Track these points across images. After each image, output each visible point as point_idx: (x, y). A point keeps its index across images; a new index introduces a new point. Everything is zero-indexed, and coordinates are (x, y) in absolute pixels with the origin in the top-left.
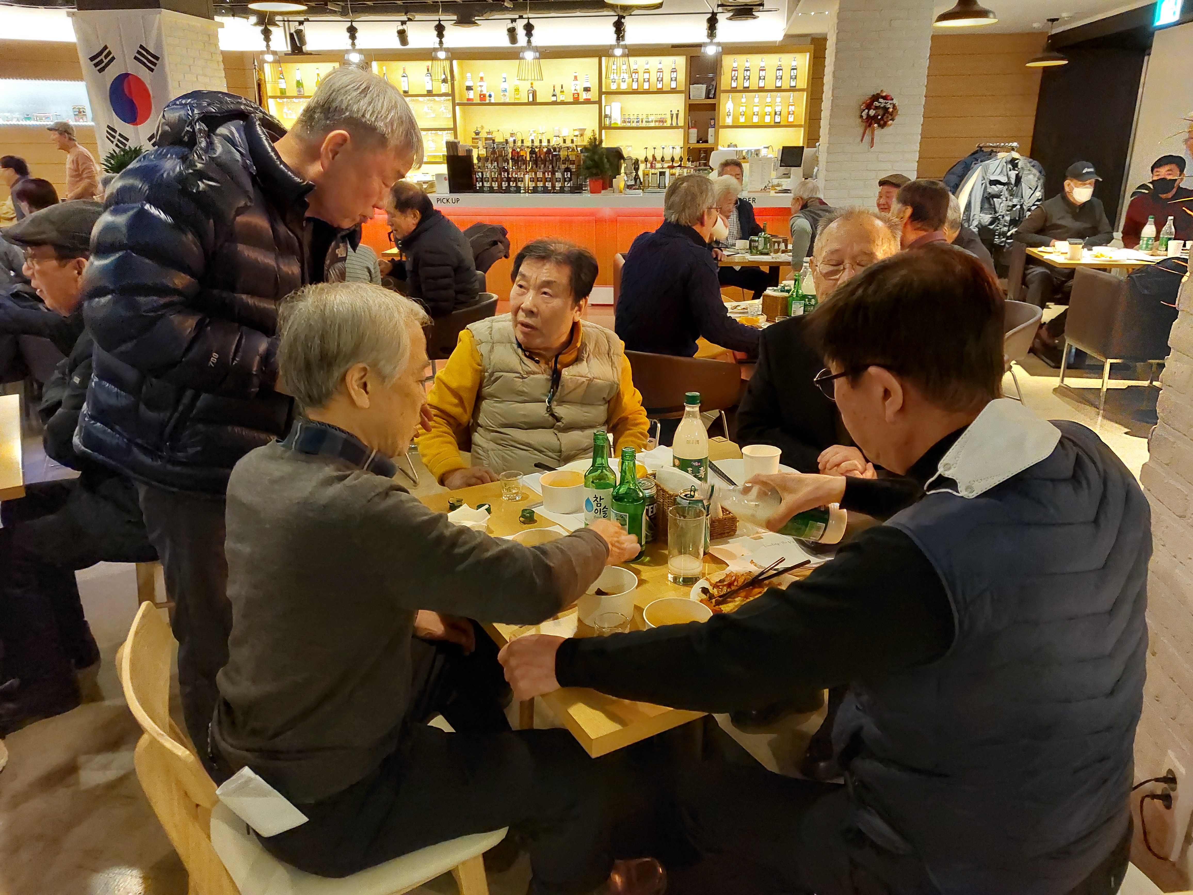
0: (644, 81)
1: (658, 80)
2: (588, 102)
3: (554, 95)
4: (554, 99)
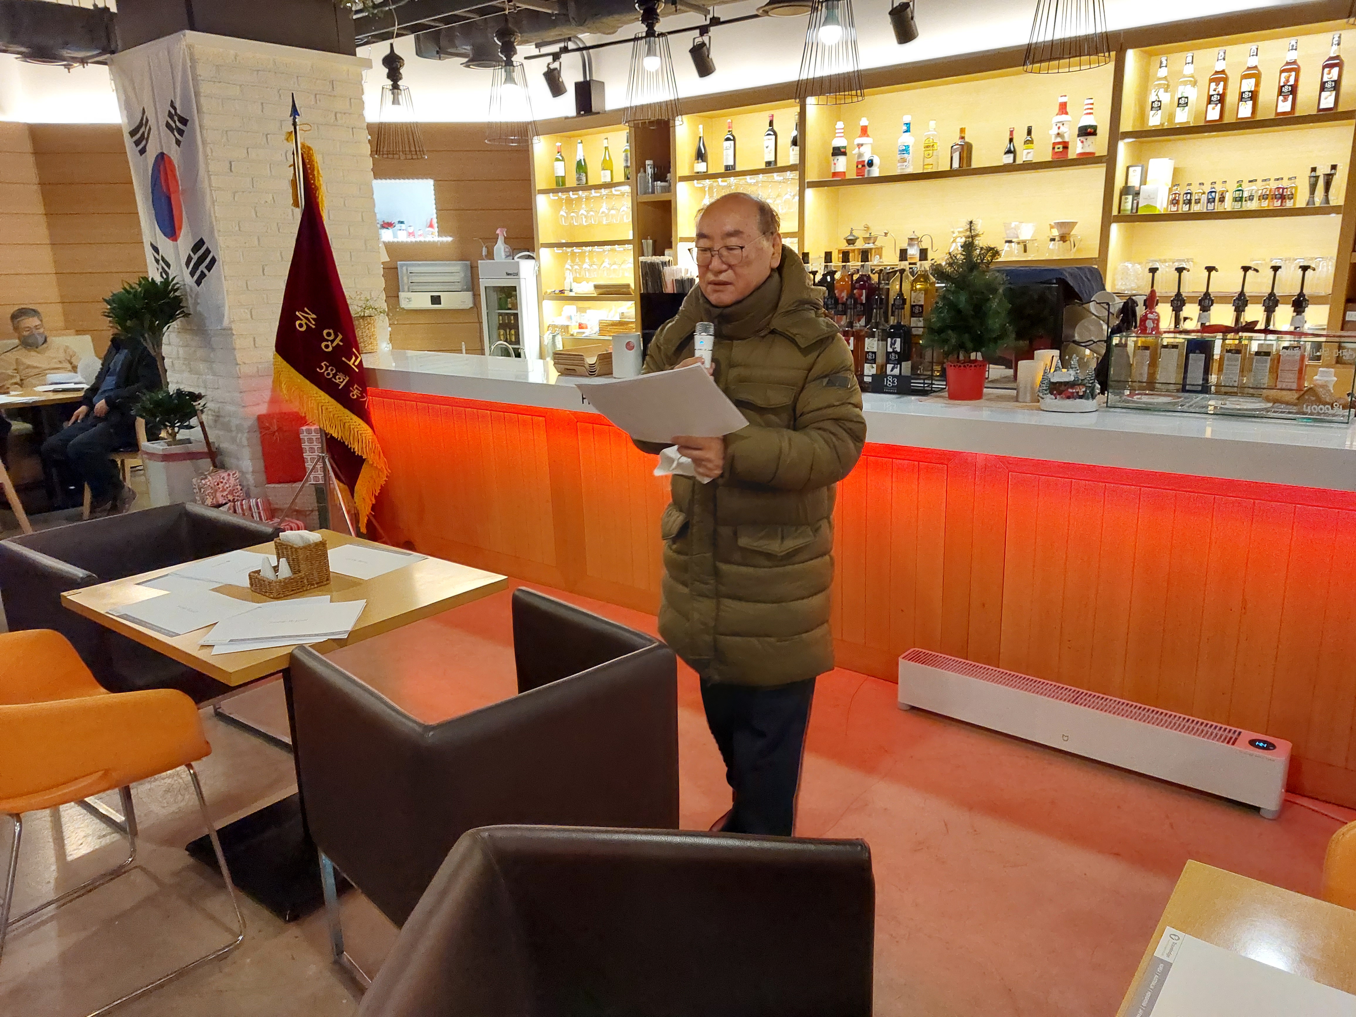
0: (1241, 99)
1: (1280, 92)
2: (1086, 159)
3: (1009, 152)
4: (1009, 159)
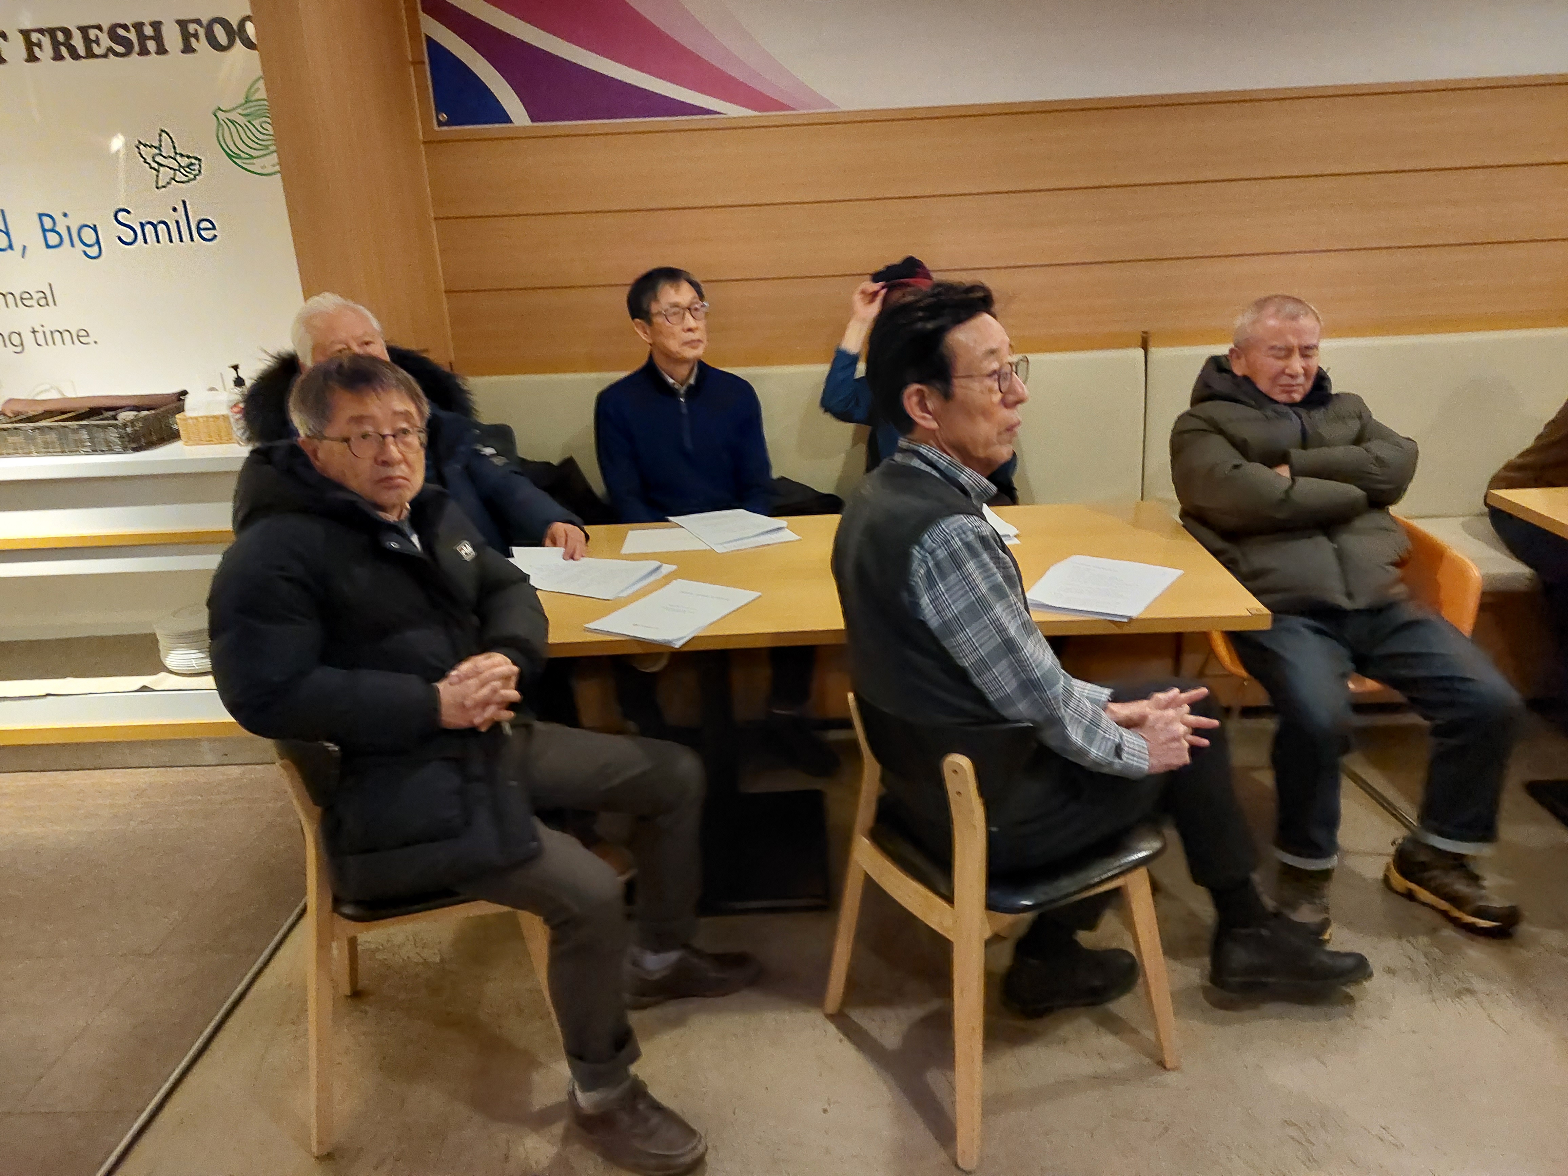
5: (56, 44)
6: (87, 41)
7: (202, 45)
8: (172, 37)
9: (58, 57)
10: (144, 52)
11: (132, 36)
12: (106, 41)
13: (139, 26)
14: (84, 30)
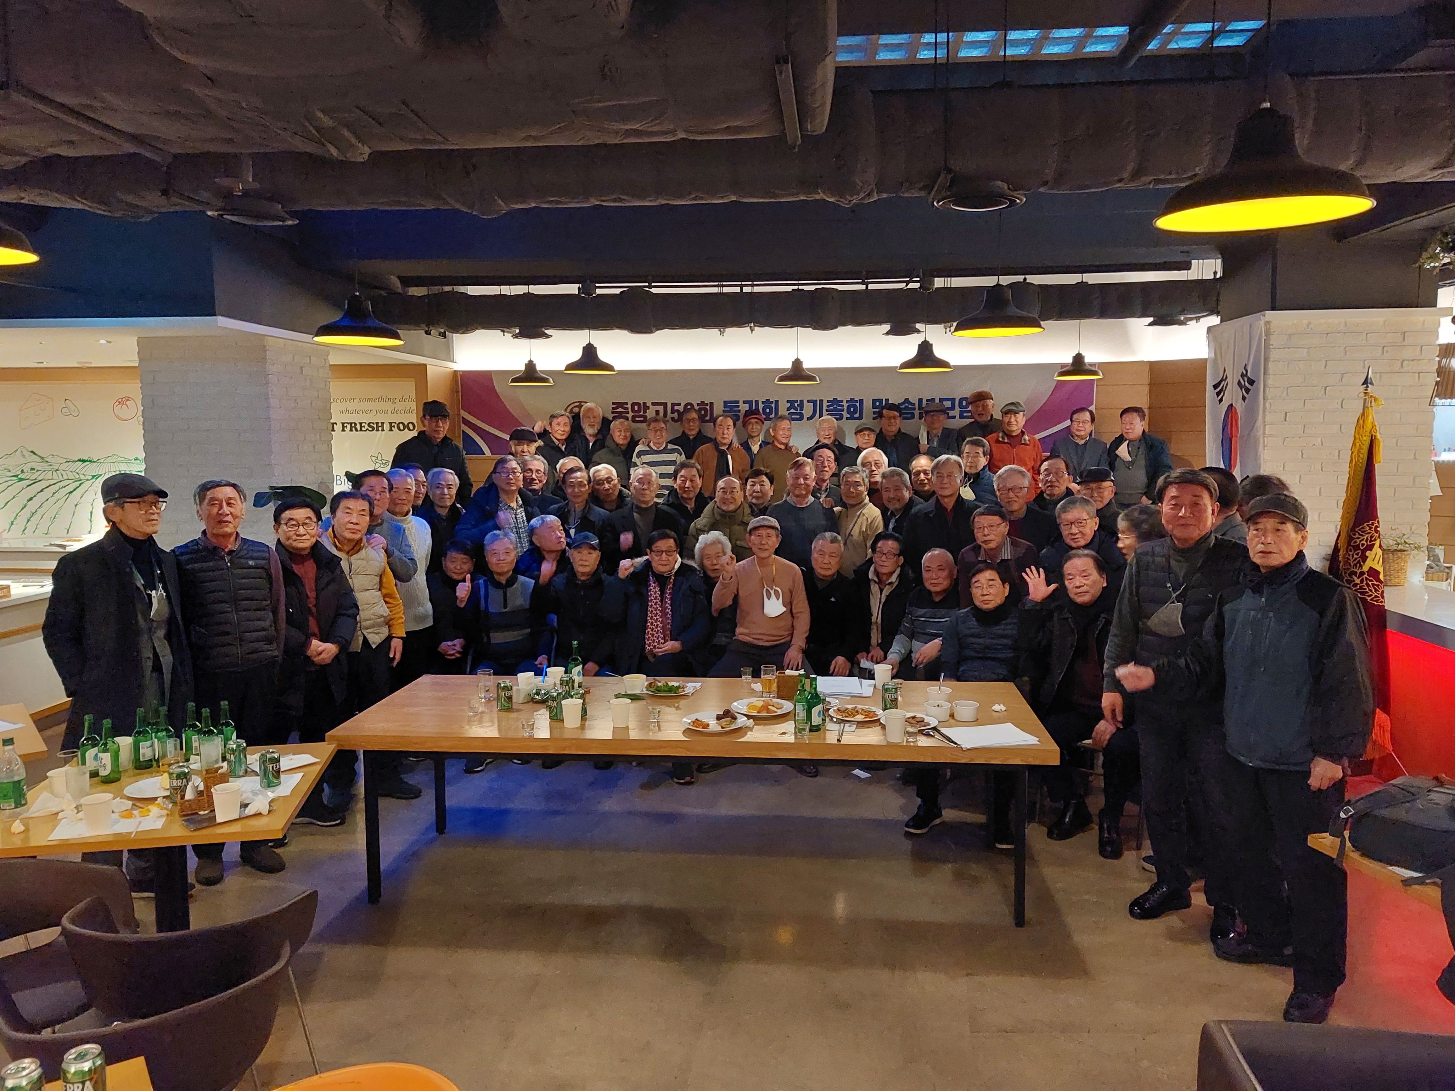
5: (351, 427)
6: (361, 427)
7: (395, 429)
8: (386, 427)
9: (351, 430)
10: (377, 430)
11: (375, 426)
12: (366, 427)
13: (377, 423)
14: (361, 424)
